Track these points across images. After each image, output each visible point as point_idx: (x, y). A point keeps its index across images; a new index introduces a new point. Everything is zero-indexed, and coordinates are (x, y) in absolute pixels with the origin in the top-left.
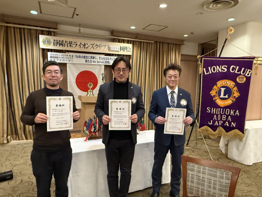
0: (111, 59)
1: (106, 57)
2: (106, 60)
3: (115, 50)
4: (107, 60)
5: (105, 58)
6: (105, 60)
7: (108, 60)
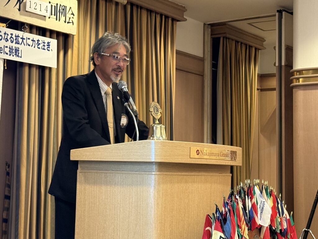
0: (25, 41)
1: (12, 34)
2: (12, 42)
3: (38, 12)
4: (14, 45)
5: (10, 36)
6: (9, 44)
7: (17, 46)
